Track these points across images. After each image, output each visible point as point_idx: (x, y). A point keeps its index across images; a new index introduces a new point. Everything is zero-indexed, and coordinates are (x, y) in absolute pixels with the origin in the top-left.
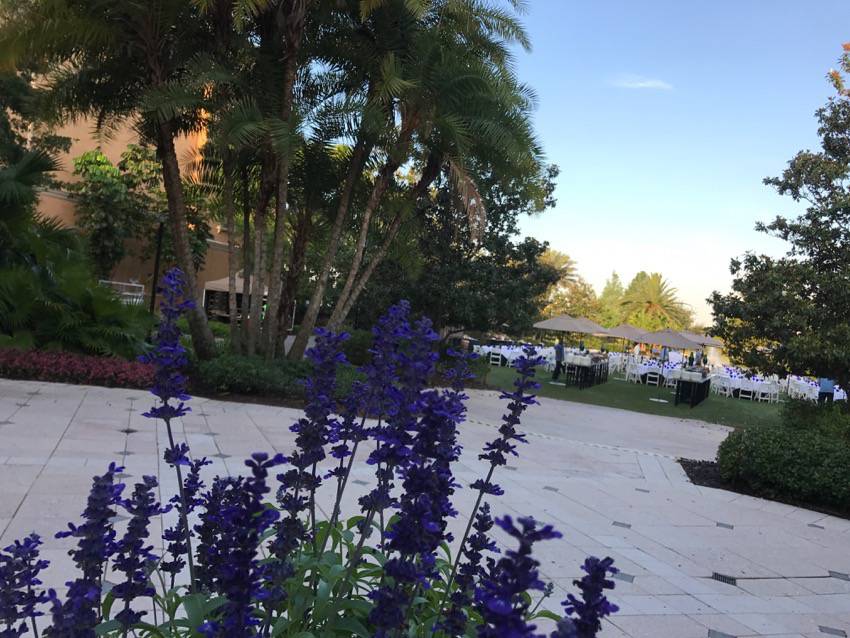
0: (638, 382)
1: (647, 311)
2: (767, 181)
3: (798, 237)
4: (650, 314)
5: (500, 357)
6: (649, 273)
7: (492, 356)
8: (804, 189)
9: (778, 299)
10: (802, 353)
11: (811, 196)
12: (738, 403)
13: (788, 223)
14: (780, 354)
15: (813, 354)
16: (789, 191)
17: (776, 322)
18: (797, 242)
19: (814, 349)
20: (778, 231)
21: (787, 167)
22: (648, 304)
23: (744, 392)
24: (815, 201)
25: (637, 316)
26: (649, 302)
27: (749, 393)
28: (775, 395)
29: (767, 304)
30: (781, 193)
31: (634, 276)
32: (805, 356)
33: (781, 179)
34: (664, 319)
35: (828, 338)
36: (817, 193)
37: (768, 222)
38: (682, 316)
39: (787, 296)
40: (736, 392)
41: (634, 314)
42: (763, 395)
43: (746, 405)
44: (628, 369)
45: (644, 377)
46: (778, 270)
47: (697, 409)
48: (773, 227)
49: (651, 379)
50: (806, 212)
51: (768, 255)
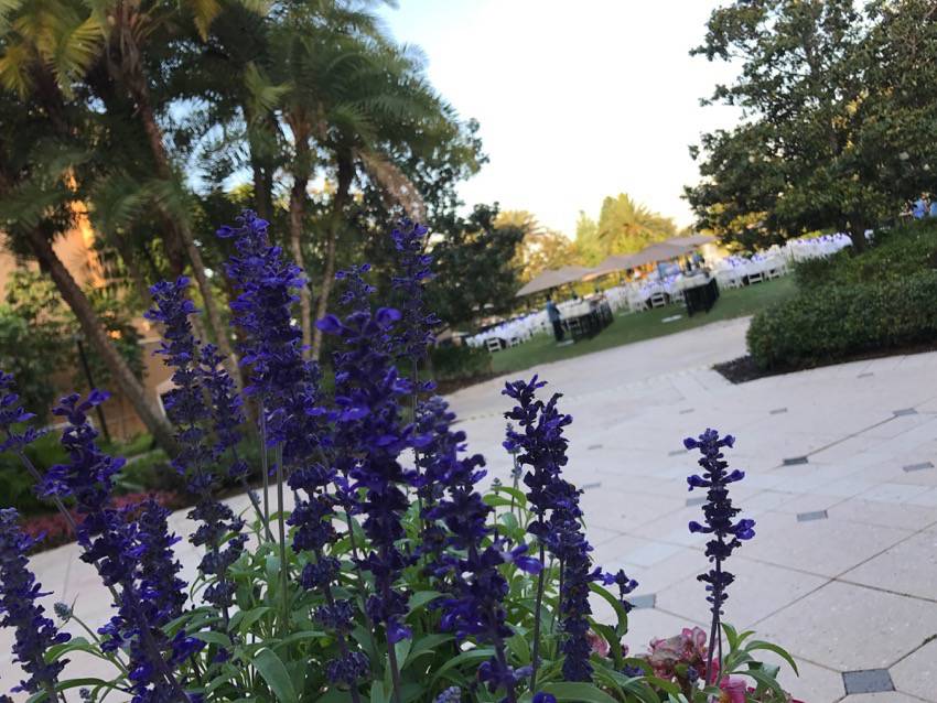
0: (645, 309)
1: (627, 235)
2: (693, 53)
3: (744, 97)
4: (631, 236)
5: (497, 341)
6: (615, 196)
7: (489, 343)
8: (731, 47)
9: (748, 167)
10: (792, 213)
11: (741, 52)
12: (751, 289)
13: (729, 88)
14: (772, 223)
15: (802, 210)
16: (717, 55)
17: (755, 191)
18: (745, 103)
19: (800, 204)
20: (722, 100)
21: (706, 30)
22: (625, 228)
23: (753, 277)
24: (746, 55)
25: (619, 244)
26: (626, 225)
27: (758, 276)
28: (783, 267)
29: (739, 179)
30: (711, 59)
31: (602, 205)
32: (795, 214)
33: (705, 45)
34: (648, 236)
35: (811, 187)
36: (745, 46)
37: (709, 95)
38: (663, 226)
39: (756, 162)
40: (745, 280)
41: (615, 242)
42: (772, 272)
43: (759, 288)
44: (631, 301)
45: (649, 302)
46: (737, 138)
47: (713, 312)
48: (716, 98)
49: (657, 300)
50: (742, 70)
51: (721, 128)
